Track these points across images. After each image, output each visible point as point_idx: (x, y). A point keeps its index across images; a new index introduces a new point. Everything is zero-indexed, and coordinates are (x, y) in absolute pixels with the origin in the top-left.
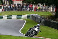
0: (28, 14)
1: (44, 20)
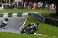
0: (29, 12)
1: (45, 18)
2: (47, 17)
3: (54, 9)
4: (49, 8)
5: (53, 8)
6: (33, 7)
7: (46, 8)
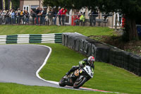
1: (96, 48)
2: (101, 46)
3: (118, 25)
4: (106, 22)
5: (116, 24)
6: (67, 21)
7: (99, 22)
